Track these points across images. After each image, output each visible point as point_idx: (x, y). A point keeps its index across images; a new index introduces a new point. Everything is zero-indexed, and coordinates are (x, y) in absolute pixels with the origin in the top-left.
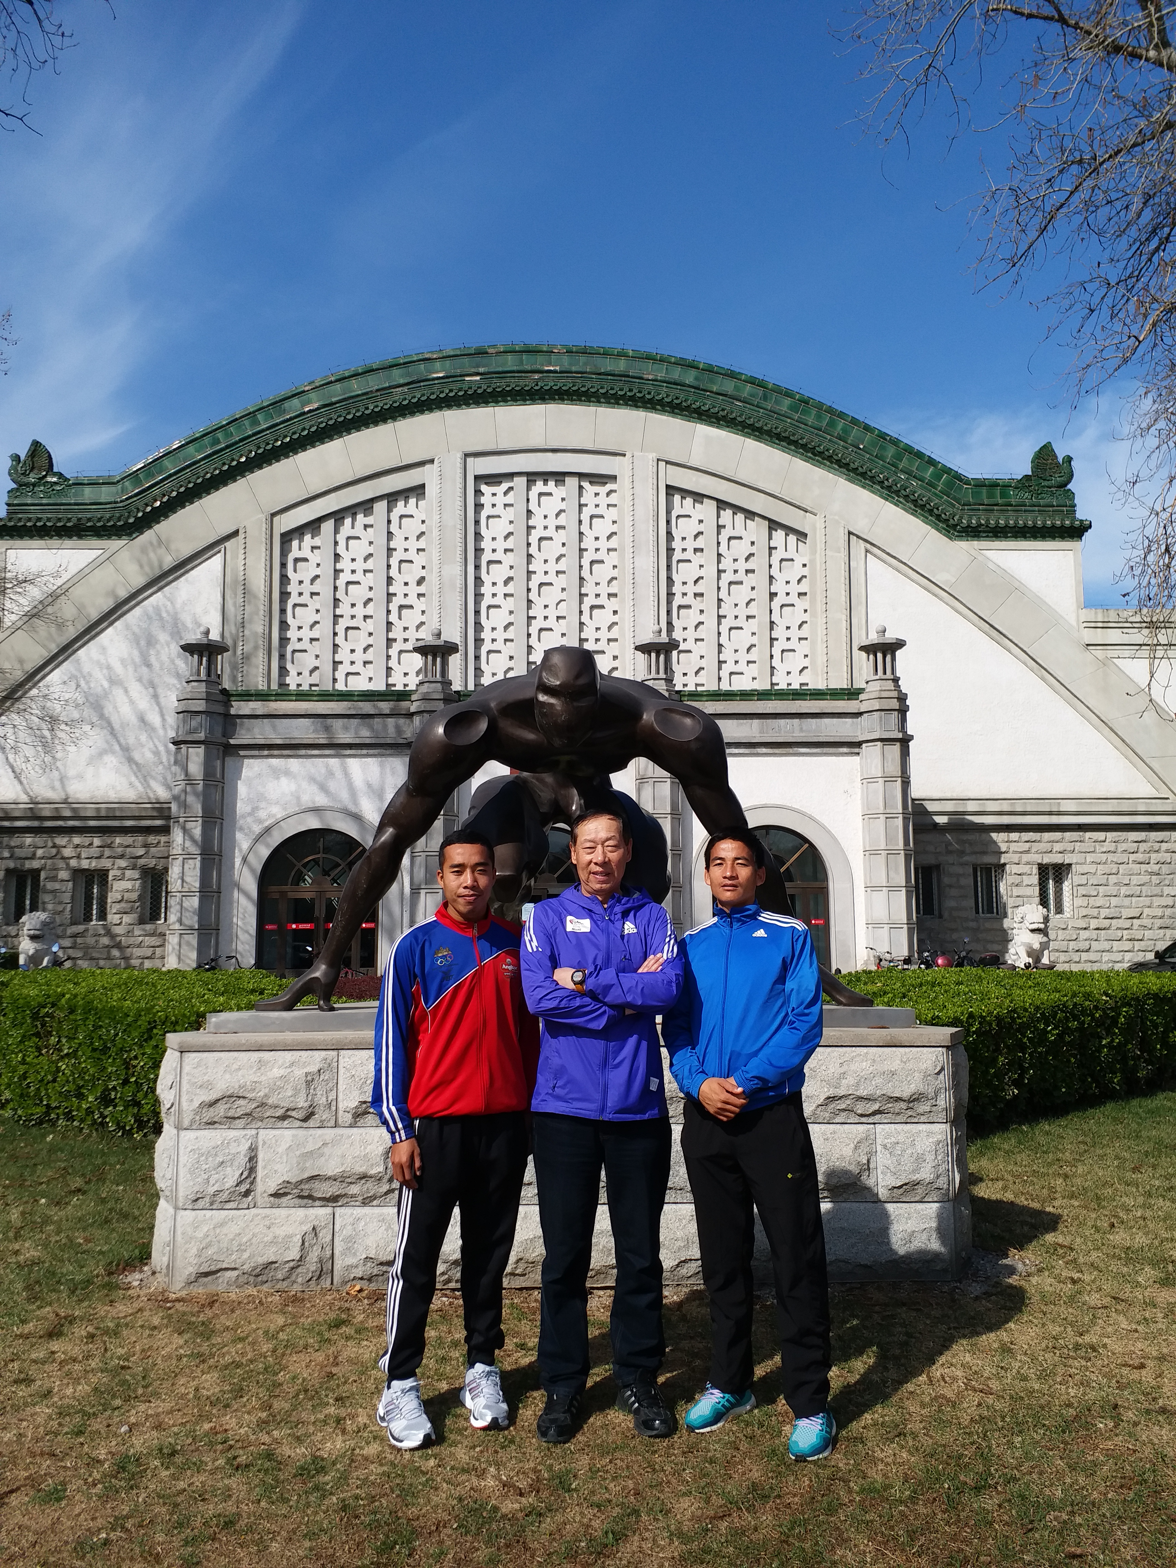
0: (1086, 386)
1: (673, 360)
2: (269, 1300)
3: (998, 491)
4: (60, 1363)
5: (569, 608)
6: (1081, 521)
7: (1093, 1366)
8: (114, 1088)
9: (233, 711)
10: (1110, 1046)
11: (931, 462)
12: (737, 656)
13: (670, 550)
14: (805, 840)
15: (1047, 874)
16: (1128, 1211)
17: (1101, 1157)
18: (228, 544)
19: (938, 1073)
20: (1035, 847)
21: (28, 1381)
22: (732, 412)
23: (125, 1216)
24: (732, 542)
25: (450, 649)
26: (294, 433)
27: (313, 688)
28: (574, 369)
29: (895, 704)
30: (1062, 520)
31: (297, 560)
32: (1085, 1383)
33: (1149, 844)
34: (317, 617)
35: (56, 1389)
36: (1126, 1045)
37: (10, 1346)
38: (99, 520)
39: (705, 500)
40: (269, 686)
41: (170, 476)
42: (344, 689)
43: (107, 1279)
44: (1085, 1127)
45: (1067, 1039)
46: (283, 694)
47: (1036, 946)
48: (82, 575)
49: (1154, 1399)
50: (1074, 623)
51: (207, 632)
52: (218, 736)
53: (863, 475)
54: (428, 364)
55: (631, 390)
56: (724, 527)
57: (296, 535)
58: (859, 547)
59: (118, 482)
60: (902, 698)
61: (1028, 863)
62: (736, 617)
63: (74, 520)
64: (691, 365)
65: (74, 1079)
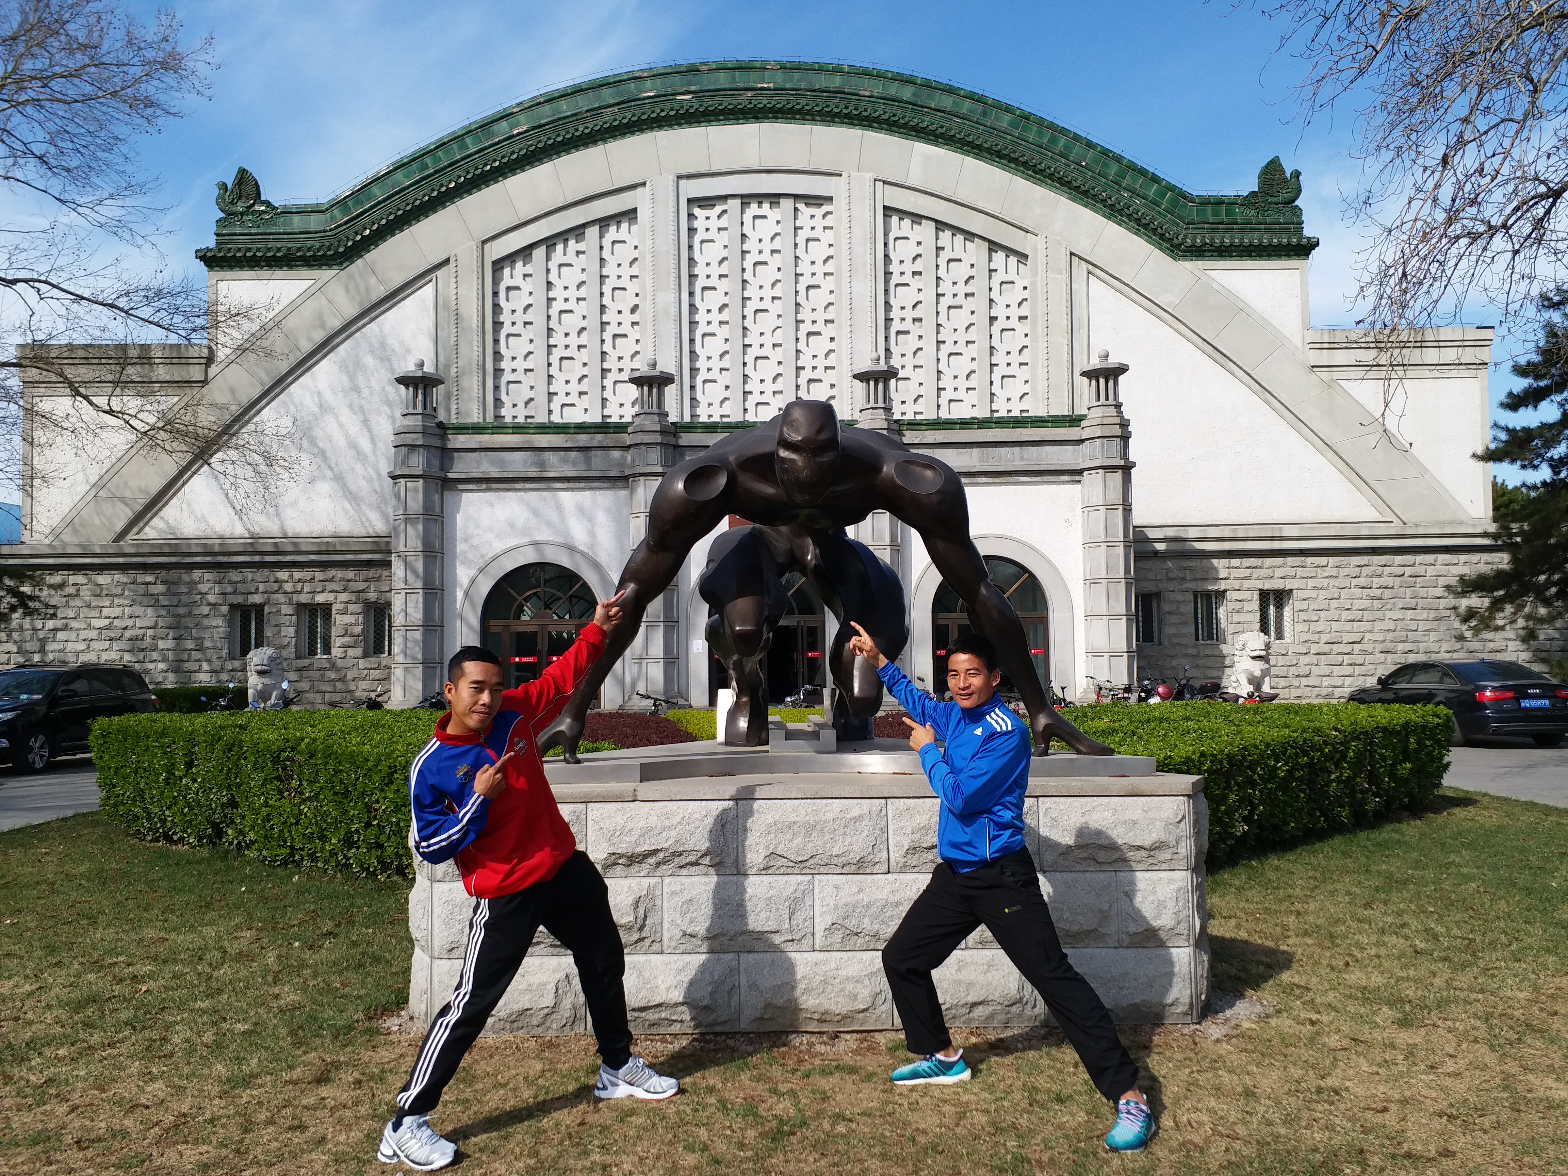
0: (1319, 101)
1: (890, 75)
2: (526, 1045)
3: (1223, 209)
4: (331, 1109)
5: (785, 336)
6: (1309, 238)
7: (1337, 1109)
8: (357, 830)
9: (450, 445)
10: (1338, 780)
11: (1155, 179)
12: (957, 383)
13: (888, 274)
14: (1025, 570)
15: (1268, 599)
16: (1362, 949)
17: (1333, 893)
18: (439, 273)
19: (1180, 822)
20: (1257, 573)
21: (302, 1127)
22: (951, 129)
23: (377, 960)
24: (952, 264)
25: (666, 380)
26: (503, 157)
27: (529, 420)
28: (788, 86)
29: (1117, 431)
30: (1289, 238)
31: (509, 289)
32: (1330, 1128)
33: (1372, 569)
34: (531, 348)
35: (330, 1136)
36: (1354, 779)
37: (281, 1093)
38: (309, 249)
39: (924, 221)
40: (484, 419)
41: (379, 203)
42: (560, 421)
43: (367, 1023)
44: (1314, 860)
45: (1297, 774)
46: (499, 427)
47: (1258, 673)
48: (293, 307)
49: (1399, 1144)
50: (1300, 345)
51: (421, 365)
52: (435, 470)
53: (1085, 193)
54: (639, 83)
55: (846, 107)
56: (943, 249)
57: (508, 262)
58: (1081, 268)
59: (327, 210)
60: (1124, 425)
61: (1249, 589)
62: (956, 342)
63: (284, 250)
64: (909, 81)
65: (317, 822)
